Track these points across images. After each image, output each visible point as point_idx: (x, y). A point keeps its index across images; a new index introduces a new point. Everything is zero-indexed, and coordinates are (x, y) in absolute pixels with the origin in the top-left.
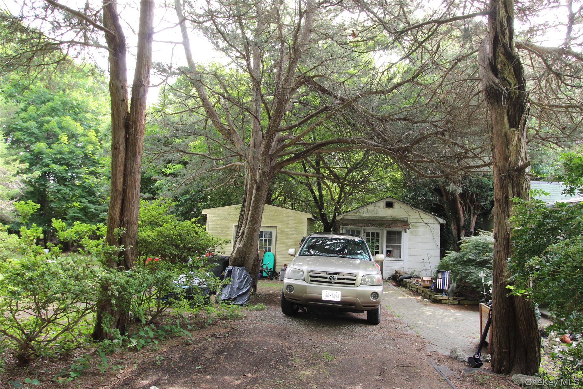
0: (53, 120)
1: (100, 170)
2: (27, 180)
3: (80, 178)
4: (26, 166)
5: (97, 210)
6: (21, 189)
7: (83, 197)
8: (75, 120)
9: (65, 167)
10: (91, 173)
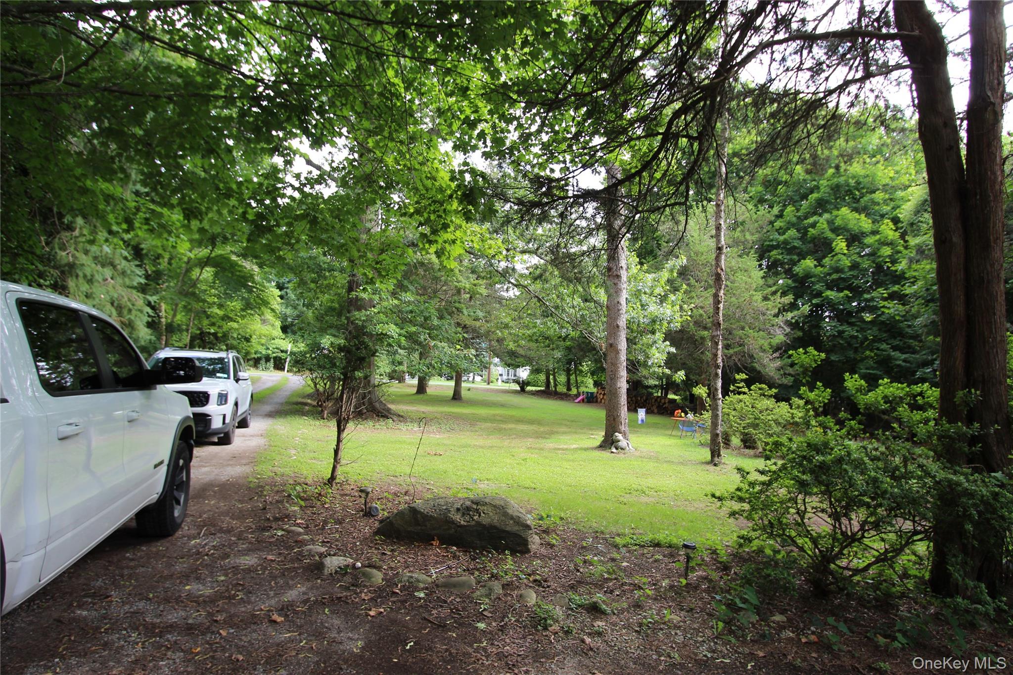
0: (821, 220)
1: (908, 290)
2: (793, 321)
3: (873, 309)
4: (789, 299)
5: (909, 362)
6: (786, 335)
7: (880, 340)
8: (856, 210)
9: (846, 292)
10: (892, 296)
